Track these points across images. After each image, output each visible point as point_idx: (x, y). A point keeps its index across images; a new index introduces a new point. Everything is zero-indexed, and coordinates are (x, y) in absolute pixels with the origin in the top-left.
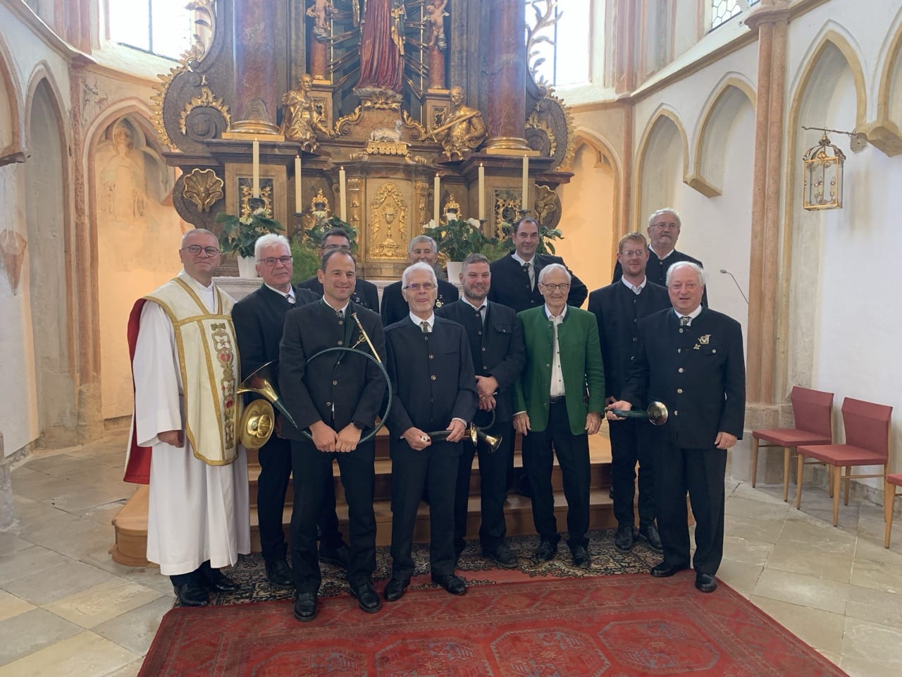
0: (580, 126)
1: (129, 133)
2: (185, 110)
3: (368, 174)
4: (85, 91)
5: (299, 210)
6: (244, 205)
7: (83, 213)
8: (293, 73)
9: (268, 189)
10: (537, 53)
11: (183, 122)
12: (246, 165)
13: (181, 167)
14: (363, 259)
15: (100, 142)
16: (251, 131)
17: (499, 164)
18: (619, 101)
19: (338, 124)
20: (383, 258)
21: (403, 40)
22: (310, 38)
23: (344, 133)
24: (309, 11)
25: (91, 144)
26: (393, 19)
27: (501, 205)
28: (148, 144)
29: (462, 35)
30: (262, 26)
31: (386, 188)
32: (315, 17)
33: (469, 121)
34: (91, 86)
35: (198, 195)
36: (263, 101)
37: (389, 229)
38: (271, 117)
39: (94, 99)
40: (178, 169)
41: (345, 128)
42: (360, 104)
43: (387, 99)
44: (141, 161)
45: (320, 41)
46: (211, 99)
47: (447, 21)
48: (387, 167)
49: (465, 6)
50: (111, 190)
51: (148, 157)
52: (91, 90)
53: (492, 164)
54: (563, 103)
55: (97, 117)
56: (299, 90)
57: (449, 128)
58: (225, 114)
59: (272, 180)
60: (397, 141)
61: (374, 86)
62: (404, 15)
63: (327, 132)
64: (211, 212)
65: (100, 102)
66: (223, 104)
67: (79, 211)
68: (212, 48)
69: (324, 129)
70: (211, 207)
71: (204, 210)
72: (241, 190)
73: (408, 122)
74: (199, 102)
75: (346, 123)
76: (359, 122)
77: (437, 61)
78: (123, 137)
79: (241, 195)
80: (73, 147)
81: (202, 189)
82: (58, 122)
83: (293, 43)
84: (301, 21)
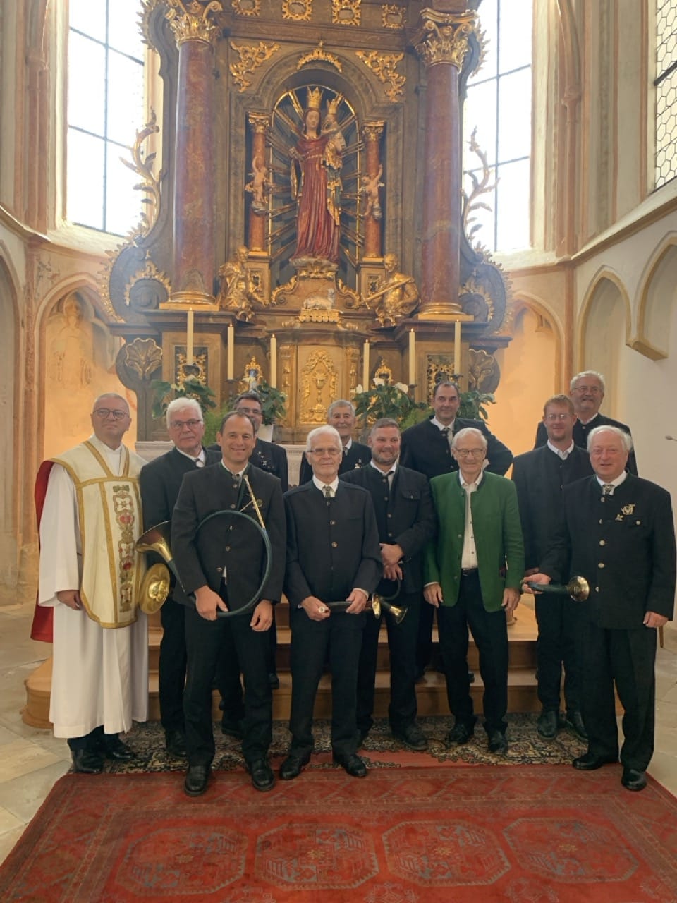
0: (519, 290)
1: (79, 305)
2: (129, 283)
3: (299, 341)
4: (39, 268)
5: (230, 376)
6: (179, 373)
7: (33, 381)
8: (231, 245)
9: (203, 357)
10: (473, 219)
11: (127, 294)
12: (182, 334)
13: (125, 337)
14: (293, 425)
15: (51, 314)
16: (188, 301)
17: (431, 330)
18: (560, 264)
19: (274, 294)
20: (313, 423)
21: (338, 211)
22: (249, 212)
23: (280, 302)
24: (248, 186)
25: (43, 317)
26: (328, 192)
27: (433, 370)
28: (97, 316)
29: (397, 204)
30: (200, 203)
31: (317, 354)
32: (252, 193)
33: (403, 288)
34: (45, 263)
35: (139, 363)
36: (199, 273)
37: (319, 394)
38: (207, 288)
39: (47, 274)
40: (121, 338)
41: (281, 297)
42: (296, 274)
43: (322, 268)
44: (89, 332)
45: (258, 215)
46: (153, 272)
47: (382, 191)
48: (318, 334)
49: (400, 176)
50: (60, 359)
51: (95, 327)
52: (44, 266)
53: (424, 329)
54: (501, 268)
55: (49, 291)
56: (236, 261)
57: (383, 295)
58: (167, 286)
59: (206, 348)
60: (329, 309)
61: (310, 256)
62: (339, 187)
63: (262, 301)
64: (151, 379)
65: (53, 277)
66: (165, 277)
67: (29, 379)
68: (156, 224)
69: (260, 299)
70: (151, 375)
71: (144, 377)
72: (177, 358)
73: (343, 290)
74: (143, 275)
75: (282, 293)
76: (295, 291)
77: (373, 230)
78: (74, 309)
79: (177, 362)
80: (25, 321)
81: (143, 358)
82: (12, 296)
83: (232, 217)
84: (240, 197)
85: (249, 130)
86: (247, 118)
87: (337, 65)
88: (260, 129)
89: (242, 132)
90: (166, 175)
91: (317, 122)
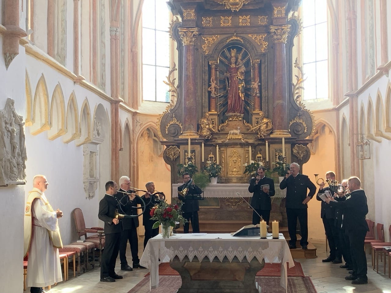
2: (168, 126)
3: (227, 146)
4: (136, 122)
5: (203, 161)
6: (186, 159)
8: (204, 111)
11: (167, 130)
12: (187, 146)
14: (226, 176)
15: (140, 137)
16: (188, 135)
18: (333, 109)
19: (220, 127)
20: (233, 175)
21: (243, 94)
23: (222, 130)
24: (209, 89)
25: (138, 139)
26: (239, 88)
27: (277, 155)
28: (155, 136)
31: (234, 151)
32: (211, 91)
33: (267, 123)
34: (138, 120)
35: (171, 155)
36: (192, 125)
37: (235, 165)
38: (195, 129)
40: (165, 146)
41: (222, 128)
42: (228, 119)
43: (238, 117)
44: (152, 142)
45: (213, 98)
46: (176, 121)
48: (234, 144)
49: (266, 80)
50: (142, 153)
52: (138, 121)
53: (273, 141)
54: (310, 111)
55: (139, 130)
56: (205, 118)
57: (260, 126)
58: (180, 126)
59: (195, 150)
60: (238, 134)
61: (232, 113)
62: (244, 86)
64: (176, 160)
65: (140, 125)
66: (180, 123)
67: (134, 162)
70: (176, 159)
71: (173, 160)
72: (185, 154)
73: (246, 124)
74: (172, 123)
75: (223, 126)
76: (227, 125)
77: (257, 101)
79: (185, 156)
80: (132, 142)
81: (173, 153)
82: (129, 134)
83: (203, 100)
84: (206, 92)
85: (210, 67)
86: (209, 63)
87: (242, 40)
88: (213, 66)
89: (207, 68)
90: (179, 86)
91: (235, 61)
